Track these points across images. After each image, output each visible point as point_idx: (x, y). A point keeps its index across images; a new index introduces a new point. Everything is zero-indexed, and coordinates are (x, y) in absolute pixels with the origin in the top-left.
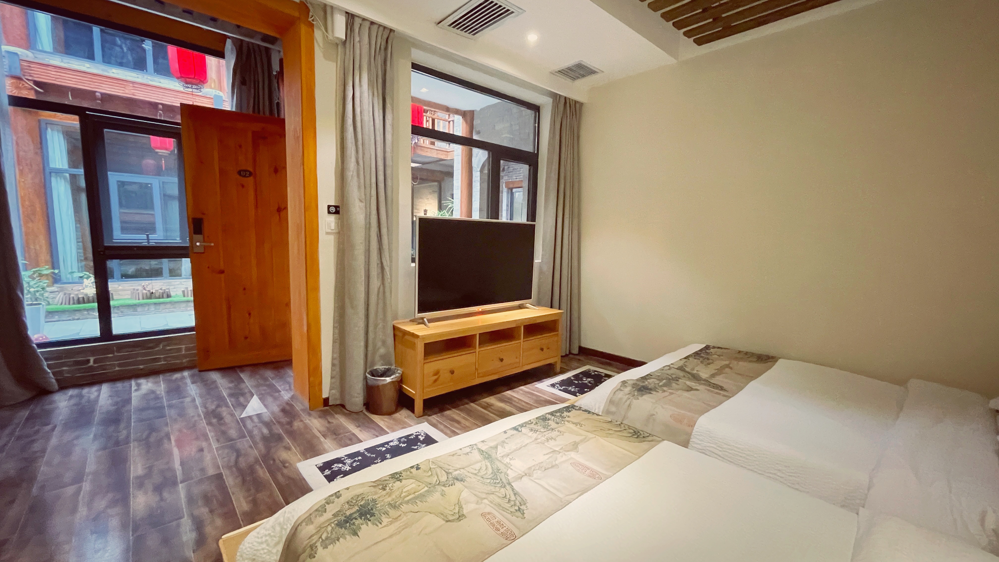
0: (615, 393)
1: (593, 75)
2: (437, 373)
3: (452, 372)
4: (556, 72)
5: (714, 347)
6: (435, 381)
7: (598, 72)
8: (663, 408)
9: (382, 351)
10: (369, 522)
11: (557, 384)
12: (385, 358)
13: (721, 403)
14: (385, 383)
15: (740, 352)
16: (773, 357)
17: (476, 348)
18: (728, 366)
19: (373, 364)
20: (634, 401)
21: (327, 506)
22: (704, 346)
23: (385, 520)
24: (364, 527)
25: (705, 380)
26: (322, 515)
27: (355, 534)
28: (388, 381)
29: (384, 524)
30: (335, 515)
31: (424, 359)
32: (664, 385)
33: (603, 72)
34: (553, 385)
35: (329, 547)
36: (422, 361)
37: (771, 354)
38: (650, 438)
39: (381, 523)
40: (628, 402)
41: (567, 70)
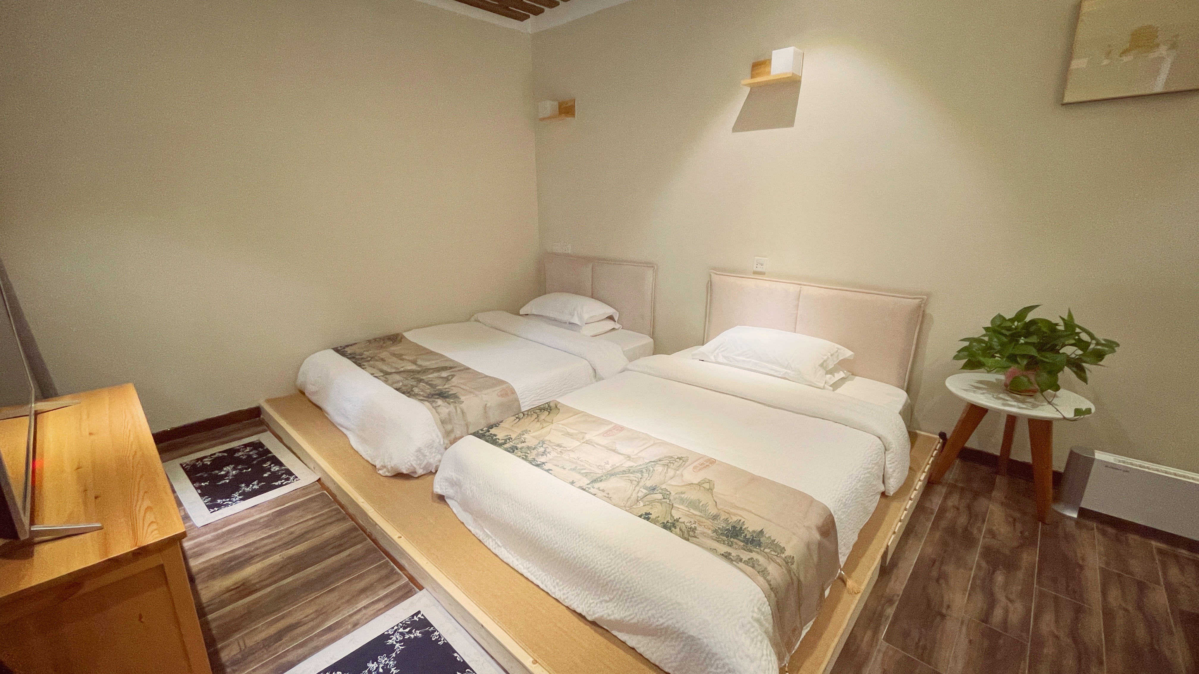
0: (437, 412)
5: (343, 348)
10: (743, 528)
15: (369, 342)
16: (397, 335)
20: (462, 405)
21: (744, 560)
22: (332, 350)
23: (735, 519)
24: (751, 530)
26: (757, 560)
27: (761, 532)
29: (740, 518)
30: (751, 551)
34: (215, 506)
35: (782, 546)
39: (740, 520)
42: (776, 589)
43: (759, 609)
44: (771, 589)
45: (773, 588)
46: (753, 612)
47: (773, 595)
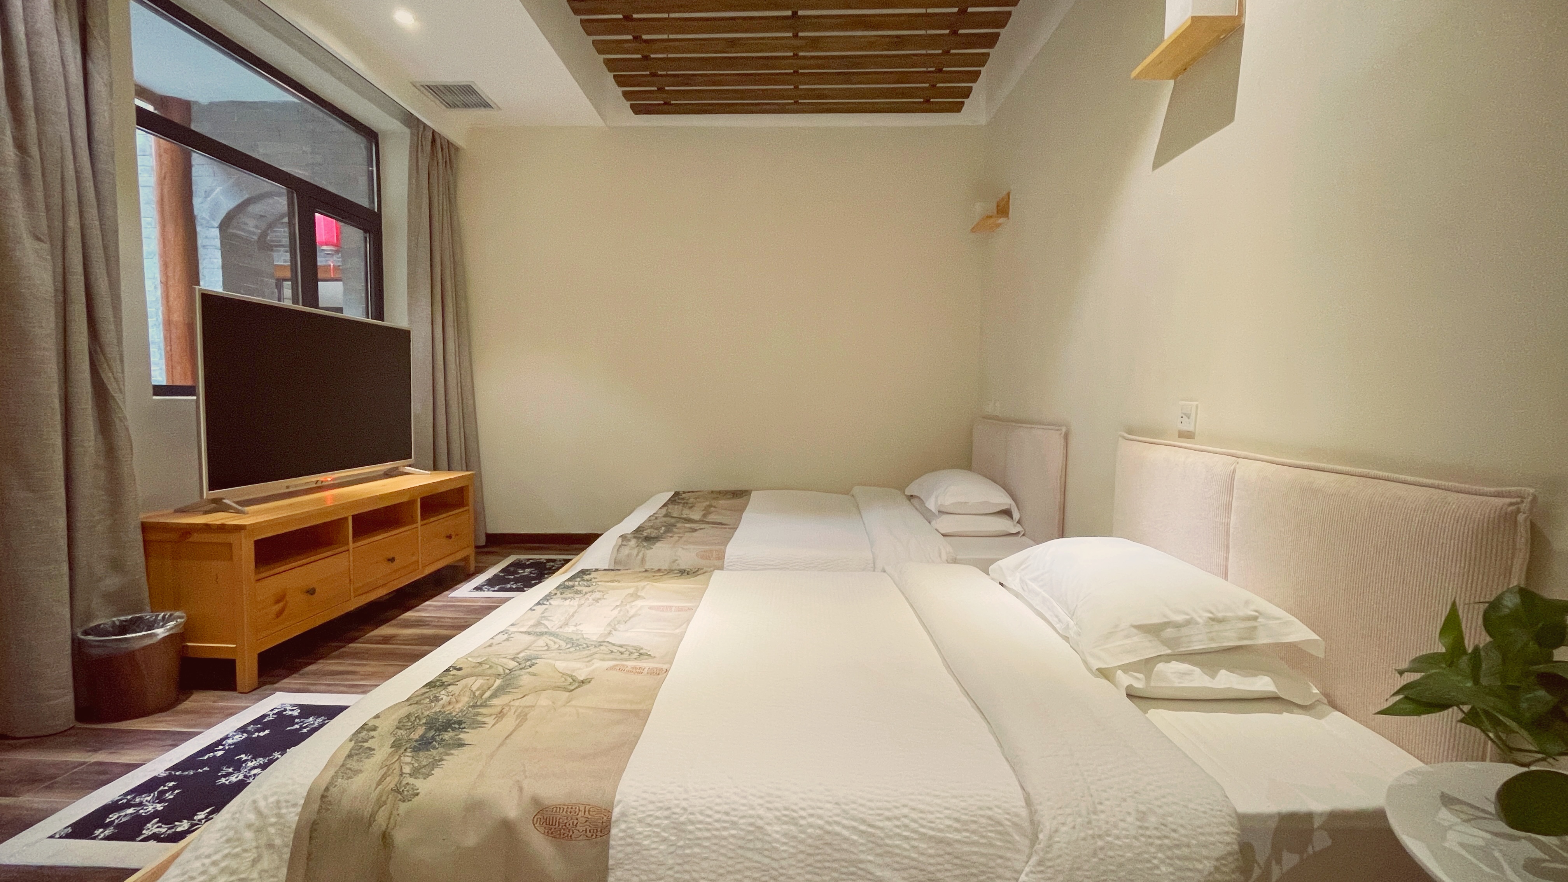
0: (618, 550)
1: (483, 109)
2: (280, 598)
3: (311, 592)
4: (422, 86)
5: (684, 493)
6: (279, 614)
7: (491, 107)
8: (683, 549)
9: (112, 582)
11: (484, 585)
12: (117, 600)
13: (733, 534)
14: (154, 640)
15: (712, 492)
16: (746, 491)
17: (348, 544)
18: (710, 506)
19: (89, 616)
20: (647, 551)
22: (672, 493)
25: (700, 521)
26: (373, 754)
28: (160, 637)
29: (491, 722)
31: (256, 574)
32: (665, 532)
33: (499, 109)
34: (478, 588)
35: (434, 772)
36: (253, 577)
37: (744, 488)
38: (700, 572)
39: (486, 723)
40: (641, 555)
41: (442, 89)
42: (330, 803)
43: (278, 802)
44: (323, 797)
45: (326, 797)
46: (265, 798)
47: (316, 807)
